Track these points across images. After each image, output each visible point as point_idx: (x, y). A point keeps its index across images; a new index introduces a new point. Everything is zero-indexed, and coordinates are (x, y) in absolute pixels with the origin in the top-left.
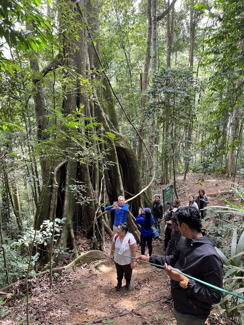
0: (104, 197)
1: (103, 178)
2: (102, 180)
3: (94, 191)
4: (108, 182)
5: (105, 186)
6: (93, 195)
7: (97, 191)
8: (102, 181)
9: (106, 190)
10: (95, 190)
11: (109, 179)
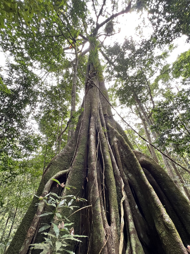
0: (134, 249)
1: (123, 199)
2: (122, 201)
3: (107, 226)
4: (136, 212)
5: (130, 217)
6: (106, 237)
7: (114, 227)
8: (122, 205)
9: (133, 227)
10: (110, 225)
11: (136, 207)
